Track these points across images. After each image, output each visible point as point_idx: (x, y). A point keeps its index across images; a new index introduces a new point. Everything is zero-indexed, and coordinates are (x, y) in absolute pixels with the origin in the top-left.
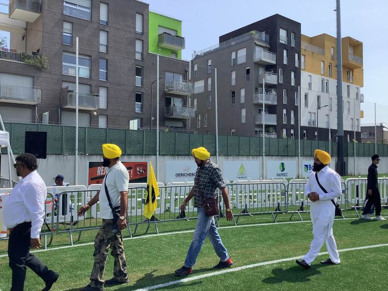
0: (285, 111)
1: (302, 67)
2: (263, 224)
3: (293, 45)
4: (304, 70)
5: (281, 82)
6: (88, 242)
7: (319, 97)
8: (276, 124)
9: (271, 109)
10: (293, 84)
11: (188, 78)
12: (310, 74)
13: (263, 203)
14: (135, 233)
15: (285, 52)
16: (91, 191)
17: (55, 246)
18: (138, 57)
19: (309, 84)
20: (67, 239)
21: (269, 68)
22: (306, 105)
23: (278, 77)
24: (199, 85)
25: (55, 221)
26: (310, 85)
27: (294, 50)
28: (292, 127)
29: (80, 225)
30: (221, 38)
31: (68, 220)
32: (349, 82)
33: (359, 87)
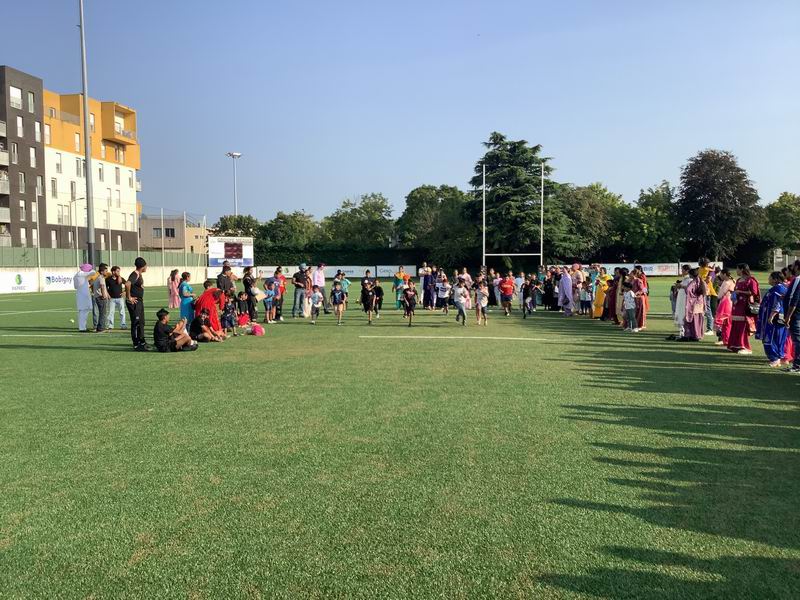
0: (22, 203)
1: (47, 141)
3: (31, 111)
4: (50, 146)
5: (15, 162)
7: (72, 183)
8: (9, 221)
10: (33, 164)
12: (59, 151)
15: (19, 120)
22: (54, 194)
23: (10, 154)
26: (59, 166)
27: (32, 118)
28: (34, 226)
32: (119, 163)
33: (134, 170)
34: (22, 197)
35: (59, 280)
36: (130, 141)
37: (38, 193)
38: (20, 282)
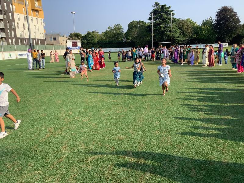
0: (9, 31)
1: (14, 10)
4: (15, 12)
5: (5, 18)
7: (23, 24)
8: (5, 37)
9: (2, 30)
10: (11, 18)
12: (19, 14)
15: (5, 4)
22: (18, 27)
23: (3, 15)
26: (19, 19)
27: (9, 3)
28: (13, 38)
32: (37, 17)
33: (42, 19)
34: (9, 29)
35: (22, 55)
36: (40, 10)
37: (13, 28)
38: (11, 56)
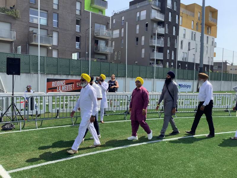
0: (168, 51)
1: (180, 24)
2: (153, 119)
3: (175, 9)
4: (181, 26)
5: (167, 33)
6: (47, 127)
7: (189, 43)
8: (163, 59)
9: (160, 50)
11: (109, 27)
12: (185, 28)
13: (153, 107)
14: (76, 122)
15: (170, 14)
16: (48, 96)
17: (26, 129)
18: (78, 12)
19: (184, 34)
20: (34, 125)
21: (160, 23)
22: (182, 48)
23: (165, 29)
24: (116, 33)
25: (26, 114)
27: (176, 13)
28: (172, 61)
29: (42, 117)
30: (130, 3)
31: (34, 113)
32: (208, 34)
